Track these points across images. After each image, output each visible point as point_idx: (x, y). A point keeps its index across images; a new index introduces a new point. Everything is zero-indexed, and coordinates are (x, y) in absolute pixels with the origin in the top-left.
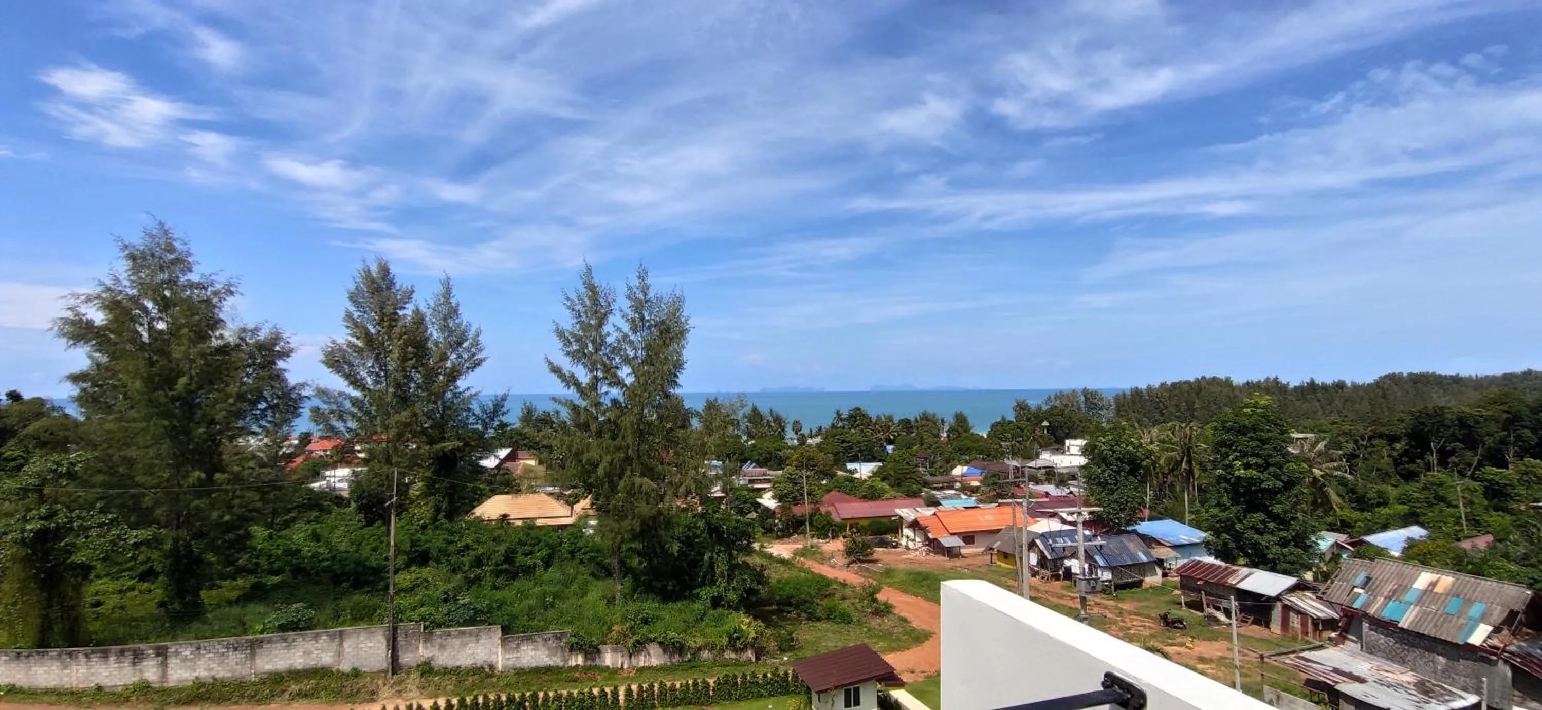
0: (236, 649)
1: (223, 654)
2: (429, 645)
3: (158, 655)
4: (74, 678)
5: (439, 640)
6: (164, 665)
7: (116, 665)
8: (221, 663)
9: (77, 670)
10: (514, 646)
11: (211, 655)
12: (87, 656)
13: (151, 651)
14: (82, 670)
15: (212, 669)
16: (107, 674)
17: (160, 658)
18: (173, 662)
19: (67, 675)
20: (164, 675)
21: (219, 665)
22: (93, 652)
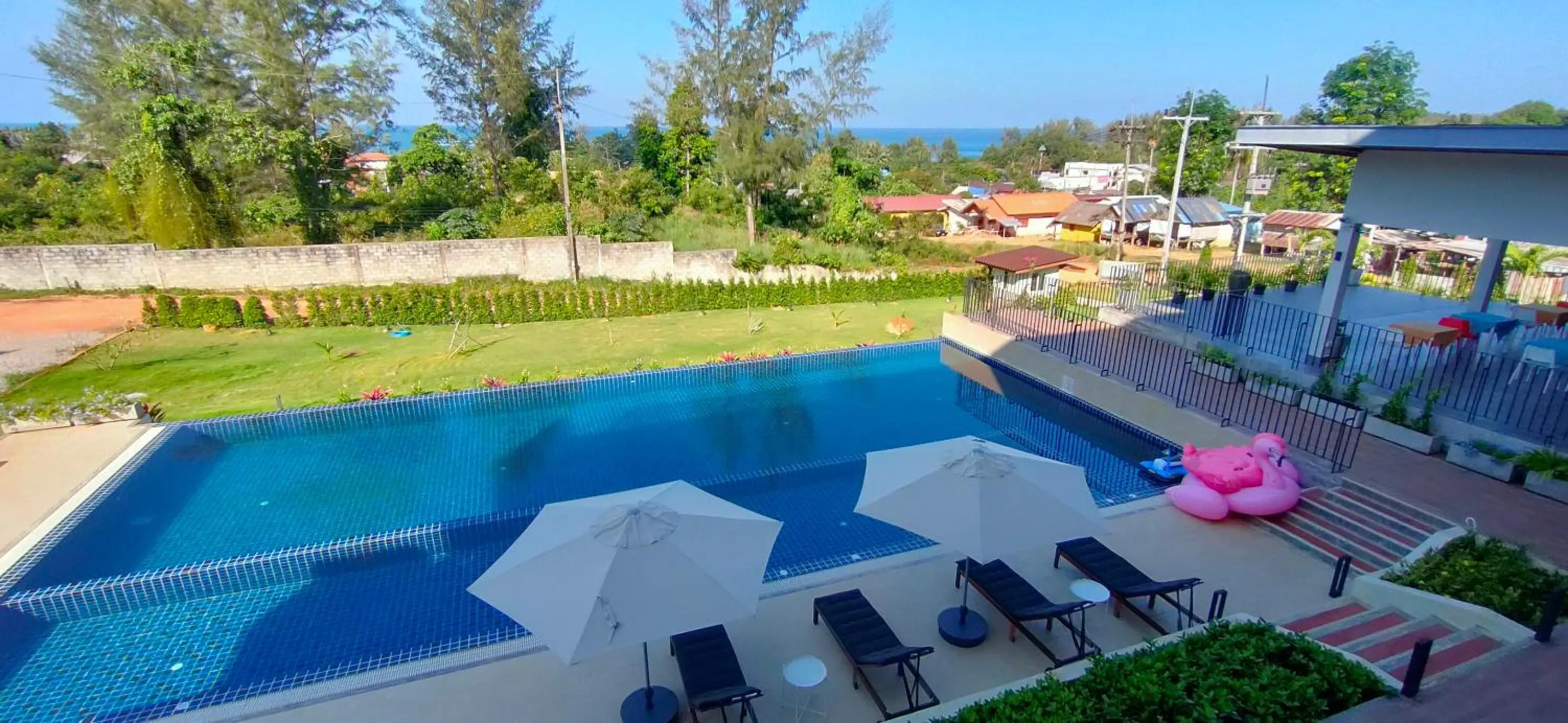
0: (425, 252)
1: (414, 256)
2: (607, 257)
3: (350, 255)
4: (266, 278)
5: (617, 254)
6: (357, 264)
7: (309, 264)
8: (414, 265)
9: (268, 270)
10: (685, 261)
11: (403, 257)
12: (275, 254)
13: (342, 251)
14: (273, 268)
15: (406, 271)
16: (301, 272)
17: (353, 258)
18: (366, 262)
19: (257, 274)
20: (360, 275)
21: (412, 266)
22: (282, 251)
